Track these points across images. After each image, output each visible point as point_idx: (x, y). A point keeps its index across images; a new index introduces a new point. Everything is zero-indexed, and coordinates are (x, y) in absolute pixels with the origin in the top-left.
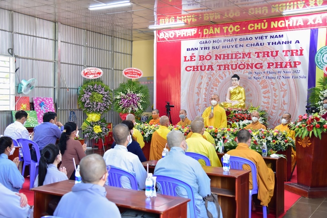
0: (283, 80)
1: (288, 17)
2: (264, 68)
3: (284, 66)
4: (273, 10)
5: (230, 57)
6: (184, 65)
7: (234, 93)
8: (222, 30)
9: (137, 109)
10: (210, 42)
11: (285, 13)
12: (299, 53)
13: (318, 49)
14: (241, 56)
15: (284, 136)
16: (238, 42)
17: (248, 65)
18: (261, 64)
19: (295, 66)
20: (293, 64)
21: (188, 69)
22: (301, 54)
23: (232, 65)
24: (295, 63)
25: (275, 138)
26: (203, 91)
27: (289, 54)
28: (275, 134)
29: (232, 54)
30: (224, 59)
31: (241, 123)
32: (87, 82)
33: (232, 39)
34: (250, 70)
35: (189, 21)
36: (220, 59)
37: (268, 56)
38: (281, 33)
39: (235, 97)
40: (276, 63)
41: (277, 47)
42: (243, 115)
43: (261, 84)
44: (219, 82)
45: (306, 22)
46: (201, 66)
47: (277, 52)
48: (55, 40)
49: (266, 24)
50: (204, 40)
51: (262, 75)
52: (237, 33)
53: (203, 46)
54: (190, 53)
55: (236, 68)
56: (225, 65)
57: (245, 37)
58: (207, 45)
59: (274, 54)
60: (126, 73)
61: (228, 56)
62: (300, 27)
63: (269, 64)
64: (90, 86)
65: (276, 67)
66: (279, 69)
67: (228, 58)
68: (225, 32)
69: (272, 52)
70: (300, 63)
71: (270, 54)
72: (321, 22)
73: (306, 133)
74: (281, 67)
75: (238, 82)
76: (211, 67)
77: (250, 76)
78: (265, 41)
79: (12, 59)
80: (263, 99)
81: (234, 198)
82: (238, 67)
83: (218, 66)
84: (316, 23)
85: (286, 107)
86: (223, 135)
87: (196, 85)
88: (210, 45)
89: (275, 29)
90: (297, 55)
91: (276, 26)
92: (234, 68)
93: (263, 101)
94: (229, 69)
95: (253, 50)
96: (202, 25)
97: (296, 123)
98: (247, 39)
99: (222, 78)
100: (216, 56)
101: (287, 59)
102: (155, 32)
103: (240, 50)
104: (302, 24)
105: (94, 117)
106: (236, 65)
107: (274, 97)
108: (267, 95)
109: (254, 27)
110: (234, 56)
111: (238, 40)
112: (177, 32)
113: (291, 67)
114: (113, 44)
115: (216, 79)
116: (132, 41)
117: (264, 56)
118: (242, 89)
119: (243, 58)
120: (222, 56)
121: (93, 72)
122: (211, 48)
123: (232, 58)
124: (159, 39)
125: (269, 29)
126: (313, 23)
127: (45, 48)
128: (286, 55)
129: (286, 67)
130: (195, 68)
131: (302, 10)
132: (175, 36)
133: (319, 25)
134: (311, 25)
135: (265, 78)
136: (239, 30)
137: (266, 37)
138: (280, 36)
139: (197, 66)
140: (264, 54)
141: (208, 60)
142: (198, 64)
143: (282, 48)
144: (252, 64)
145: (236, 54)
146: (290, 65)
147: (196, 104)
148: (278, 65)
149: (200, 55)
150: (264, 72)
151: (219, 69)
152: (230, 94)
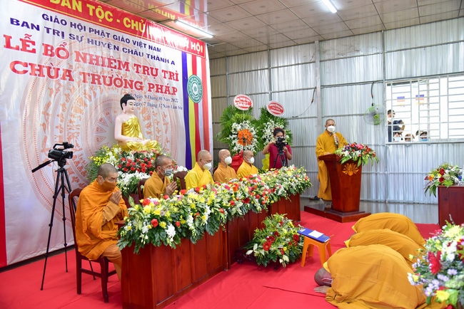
0: (164, 109)
2: (145, 89)
3: (164, 91)
5: (101, 63)
8: (86, 10)
12: (175, 77)
14: (117, 64)
18: (141, 83)
21: (19, 68)
22: (177, 80)
26: (55, 121)
27: (168, 75)
30: (91, 63)
33: (103, 32)
36: (85, 61)
37: (148, 74)
38: (159, 46)
40: (157, 85)
41: (157, 64)
43: (143, 112)
44: (84, 104)
46: (49, 68)
47: (157, 70)
49: (144, 26)
50: (50, 13)
51: (143, 100)
52: (110, 24)
53: (50, 25)
54: (20, 32)
55: (110, 85)
56: (93, 75)
58: (58, 27)
59: (154, 73)
61: (97, 60)
62: (174, 45)
65: (157, 91)
66: (159, 95)
67: (97, 64)
68: (91, 14)
69: (152, 69)
70: (176, 90)
72: (188, 47)
74: (162, 92)
78: (144, 51)
83: (80, 73)
84: (185, 46)
88: (66, 30)
90: (173, 79)
92: (108, 82)
94: (99, 83)
95: (132, 60)
98: (123, 39)
99: (90, 97)
100: (78, 54)
101: (166, 82)
103: (115, 55)
106: (111, 78)
107: (156, 132)
108: (149, 130)
109: (130, 24)
110: (106, 62)
111: (111, 37)
113: (170, 93)
117: (144, 73)
119: (120, 68)
120: (88, 57)
122: (67, 36)
123: (103, 65)
128: (165, 77)
130: (36, 70)
134: (182, 47)
135: (146, 105)
136: (111, 20)
137: (145, 45)
138: (159, 50)
139: (39, 66)
140: (144, 70)
141: (63, 58)
142: (41, 61)
143: (161, 66)
144: (132, 81)
145: (109, 59)
146: (169, 91)
147: (42, 149)
148: (159, 88)
149: (46, 43)
150: (146, 96)
151: (84, 81)
152: (122, 127)
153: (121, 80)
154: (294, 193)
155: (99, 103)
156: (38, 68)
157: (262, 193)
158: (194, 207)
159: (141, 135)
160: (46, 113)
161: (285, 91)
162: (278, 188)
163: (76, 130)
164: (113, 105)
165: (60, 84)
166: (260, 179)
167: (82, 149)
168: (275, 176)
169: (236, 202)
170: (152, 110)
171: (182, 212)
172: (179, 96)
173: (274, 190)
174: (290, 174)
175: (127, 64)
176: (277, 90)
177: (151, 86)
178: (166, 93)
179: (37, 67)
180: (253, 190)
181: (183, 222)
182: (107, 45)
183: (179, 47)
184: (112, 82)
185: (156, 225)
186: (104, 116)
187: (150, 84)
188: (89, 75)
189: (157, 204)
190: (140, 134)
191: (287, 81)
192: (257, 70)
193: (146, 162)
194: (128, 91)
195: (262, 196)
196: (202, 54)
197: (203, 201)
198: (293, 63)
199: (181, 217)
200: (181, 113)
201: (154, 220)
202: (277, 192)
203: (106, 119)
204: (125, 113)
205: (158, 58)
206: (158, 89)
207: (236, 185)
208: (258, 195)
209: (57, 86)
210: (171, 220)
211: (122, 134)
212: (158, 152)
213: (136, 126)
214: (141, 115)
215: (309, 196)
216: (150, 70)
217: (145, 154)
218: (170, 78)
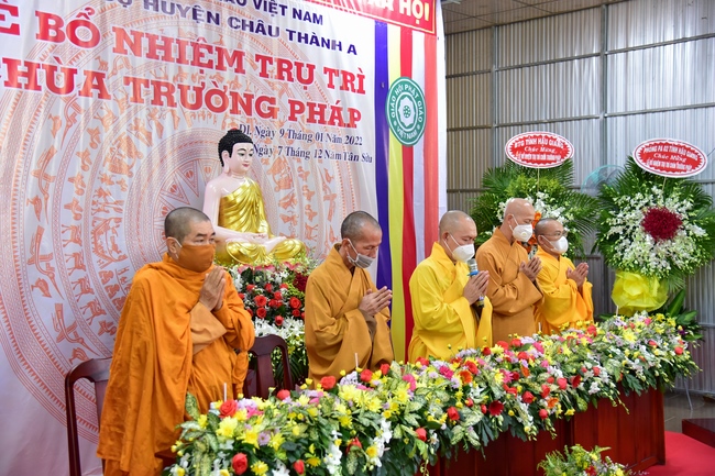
2: (280, 115)
3: (327, 118)
5: (175, 55)
12: (355, 84)
13: (390, 82)
14: (214, 57)
18: (272, 101)
19: (352, 124)
20: (345, 117)
22: (361, 91)
23: (183, 89)
27: (338, 81)
29: (182, 44)
30: (151, 55)
34: (244, 117)
36: (137, 52)
37: (290, 77)
40: (311, 105)
41: (311, 54)
47: (311, 68)
51: (276, 141)
55: (196, 106)
56: (157, 85)
59: (305, 75)
61: (166, 48)
65: (311, 120)
66: (316, 128)
67: (167, 58)
69: (298, 66)
74: (322, 121)
76: (96, 83)
78: (281, 23)
80: (281, 226)
83: (126, 81)
92: (191, 98)
94: (171, 103)
95: (250, 45)
99: (149, 136)
100: (121, 34)
101: (333, 96)
106: (199, 91)
107: (306, 218)
108: (289, 212)
113: (342, 123)
117: (279, 76)
119: (221, 66)
120: (145, 42)
123: (182, 60)
128: (331, 85)
129: (332, 121)
130: (21, 74)
135: (284, 152)
137: (284, 7)
138: (317, 19)
139: (27, 64)
140: (280, 70)
141: (86, 45)
142: (31, 53)
143: (322, 58)
144: (249, 97)
145: (195, 46)
146: (339, 118)
147: (29, 256)
148: (316, 113)
149: (43, 9)
150: (282, 132)
151: (136, 99)
152: (220, 207)
153: (222, 94)
154: (637, 388)
155: (168, 150)
156: (26, 69)
157: (539, 389)
158: (347, 422)
159: (264, 227)
160: (42, 175)
161: (644, 113)
162: (589, 374)
163: (113, 214)
164: (203, 155)
165: (77, 108)
166: (540, 349)
167: (125, 257)
168: (585, 341)
169: (465, 411)
170: (296, 165)
171: (315, 437)
172: (366, 129)
173: (576, 381)
174: (630, 337)
175: (238, 55)
176: (621, 109)
177: (295, 108)
178: (332, 123)
179: (21, 68)
180: (515, 378)
181: (315, 462)
182: (190, 12)
183: (368, 9)
184: (204, 99)
185: (241, 470)
186: (180, 179)
187: (293, 103)
188: (147, 83)
189: (253, 414)
190: (264, 223)
191: (649, 86)
192: (572, 59)
193: (268, 294)
194: (239, 121)
195: (541, 396)
196: (428, 25)
197: (375, 405)
198: (670, 37)
199: (312, 448)
200: (369, 171)
201: (240, 456)
202: (587, 385)
203: (185, 186)
204: (229, 173)
205: (315, 40)
206: (312, 113)
207: (470, 365)
208: (528, 395)
209: (71, 111)
210: (282, 456)
211: (220, 223)
212: (299, 269)
213: (253, 205)
214: (270, 177)
215: (706, 391)
216: (294, 70)
217: (269, 273)
218: (344, 88)
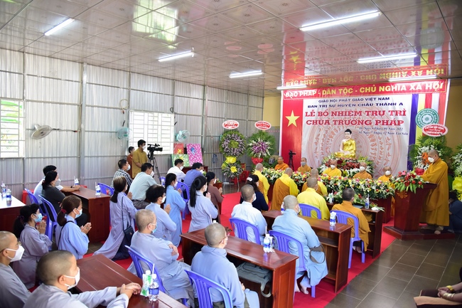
0: (388, 135)
1: (393, 84)
2: (372, 124)
3: (389, 124)
4: (381, 78)
6: (305, 119)
7: (347, 145)
8: (338, 91)
9: (265, 155)
10: (327, 101)
11: (391, 80)
12: (402, 113)
13: (418, 111)
14: (354, 113)
15: (386, 186)
16: (351, 103)
17: (359, 121)
18: (370, 121)
19: (399, 124)
20: (397, 123)
21: (309, 122)
22: (404, 115)
23: (346, 121)
24: (399, 121)
25: (378, 188)
26: (321, 141)
27: (394, 113)
28: (379, 184)
29: (346, 112)
30: (339, 115)
31: (352, 171)
32: (227, 131)
33: (346, 99)
34: (361, 126)
35: (310, 84)
36: (336, 115)
37: (376, 115)
38: (387, 96)
39: (347, 148)
40: (383, 121)
41: (384, 108)
42: (353, 164)
43: (369, 137)
44: (334, 134)
45: (408, 88)
46: (320, 121)
47: (384, 112)
48: (204, 100)
49: (375, 88)
50: (323, 99)
51: (370, 131)
52: (351, 94)
53: (322, 104)
54: (311, 109)
56: (339, 121)
57: (357, 98)
58: (325, 104)
59: (382, 113)
60: (257, 125)
62: (404, 92)
63: (377, 121)
64: (229, 135)
65: (383, 124)
66: (385, 126)
67: (342, 115)
68: (340, 93)
69: (380, 112)
70: (403, 122)
71: (378, 113)
72: (421, 89)
73: (403, 187)
74: (387, 124)
75: (350, 136)
76: (328, 122)
77: (360, 130)
78: (374, 102)
79: (173, 116)
80: (371, 151)
81: (337, 248)
82: (350, 122)
83: (333, 121)
84: (417, 89)
85: (390, 158)
86: (335, 182)
87: (315, 136)
88: (328, 104)
89: (382, 93)
90: (400, 115)
91: (383, 90)
92: (347, 123)
93: (370, 152)
94: (343, 124)
95: (364, 109)
96: (321, 86)
97: (395, 178)
98: (359, 100)
99: (337, 131)
100: (333, 112)
101: (392, 118)
102: (282, 92)
103: (353, 109)
104: (405, 89)
105: (231, 160)
107: (380, 149)
108: (374, 147)
109: (365, 90)
110: (347, 113)
111: (351, 100)
112: (300, 92)
113: (395, 124)
114: (248, 100)
115: (332, 132)
116: (263, 97)
117: (373, 115)
118: (353, 142)
119: (355, 115)
120: (337, 113)
121: (231, 124)
122: (328, 106)
123: (346, 115)
124: (285, 97)
125: (378, 92)
126: (414, 89)
127: (196, 106)
128: (392, 115)
129: (391, 124)
130: (315, 122)
131: (405, 78)
132: (299, 95)
133: (419, 91)
134: (413, 91)
135: (373, 133)
136: (352, 92)
137: (375, 98)
141: (326, 116)
142: (317, 119)
143: (388, 108)
148: (385, 122)
149: (319, 111)
150: (373, 128)
151: (335, 124)
152: (343, 145)
170: (378, 136)
182: (348, 105)
188: (337, 121)
205: (386, 104)
